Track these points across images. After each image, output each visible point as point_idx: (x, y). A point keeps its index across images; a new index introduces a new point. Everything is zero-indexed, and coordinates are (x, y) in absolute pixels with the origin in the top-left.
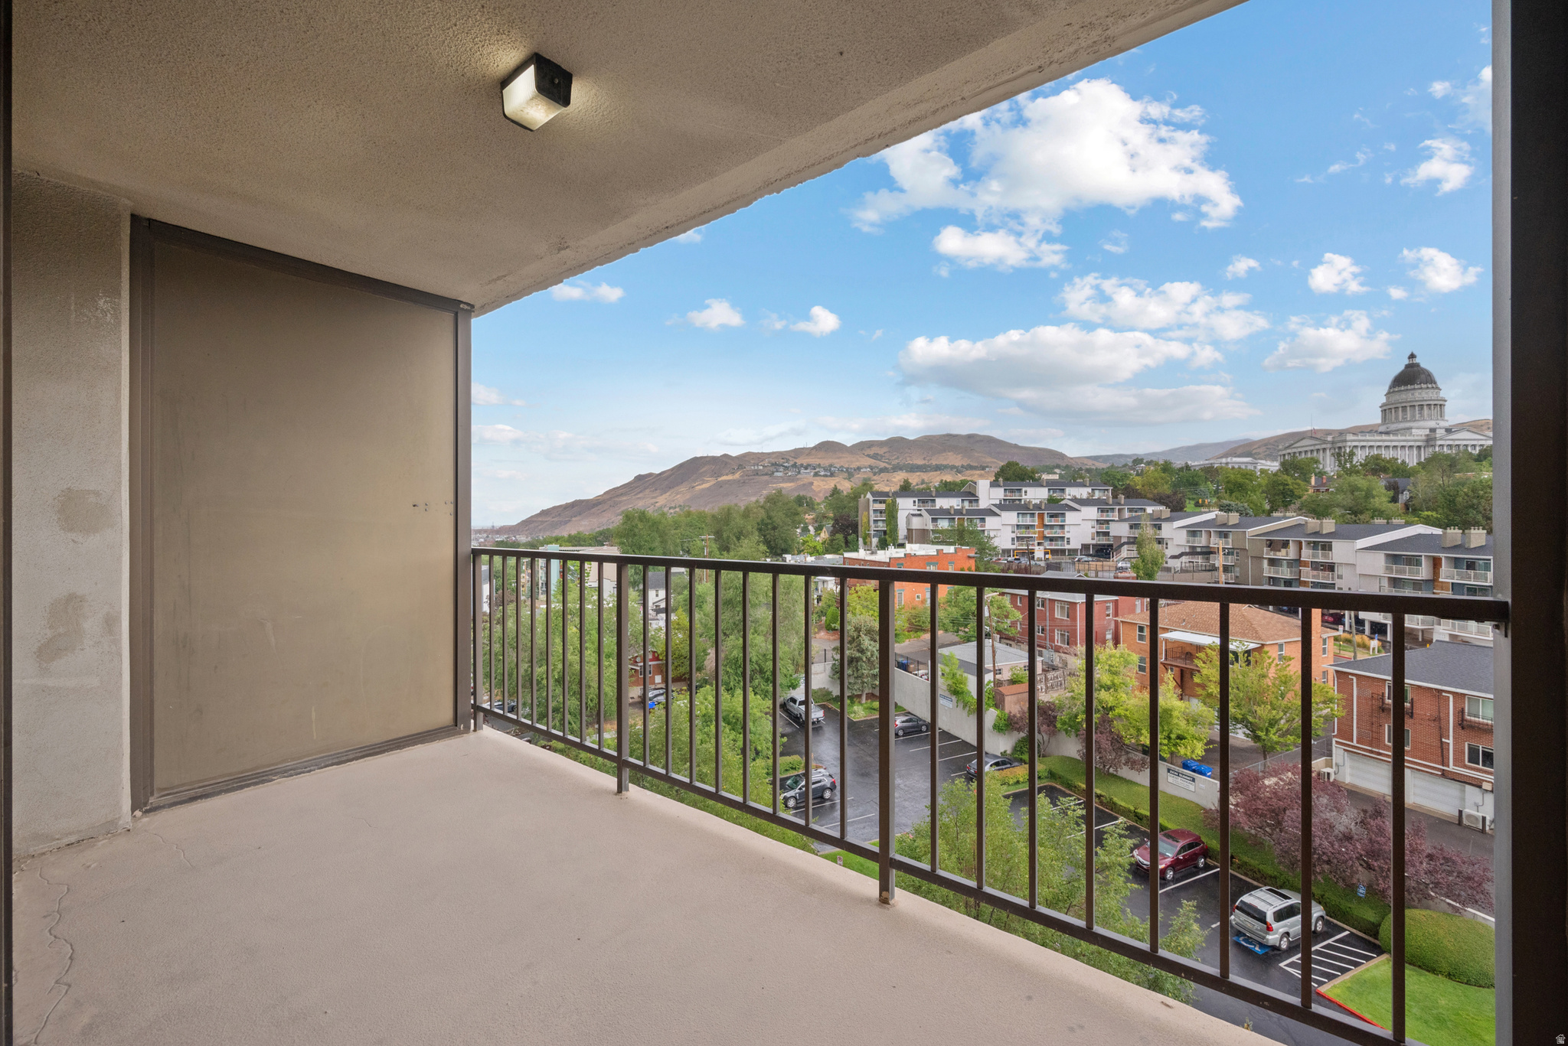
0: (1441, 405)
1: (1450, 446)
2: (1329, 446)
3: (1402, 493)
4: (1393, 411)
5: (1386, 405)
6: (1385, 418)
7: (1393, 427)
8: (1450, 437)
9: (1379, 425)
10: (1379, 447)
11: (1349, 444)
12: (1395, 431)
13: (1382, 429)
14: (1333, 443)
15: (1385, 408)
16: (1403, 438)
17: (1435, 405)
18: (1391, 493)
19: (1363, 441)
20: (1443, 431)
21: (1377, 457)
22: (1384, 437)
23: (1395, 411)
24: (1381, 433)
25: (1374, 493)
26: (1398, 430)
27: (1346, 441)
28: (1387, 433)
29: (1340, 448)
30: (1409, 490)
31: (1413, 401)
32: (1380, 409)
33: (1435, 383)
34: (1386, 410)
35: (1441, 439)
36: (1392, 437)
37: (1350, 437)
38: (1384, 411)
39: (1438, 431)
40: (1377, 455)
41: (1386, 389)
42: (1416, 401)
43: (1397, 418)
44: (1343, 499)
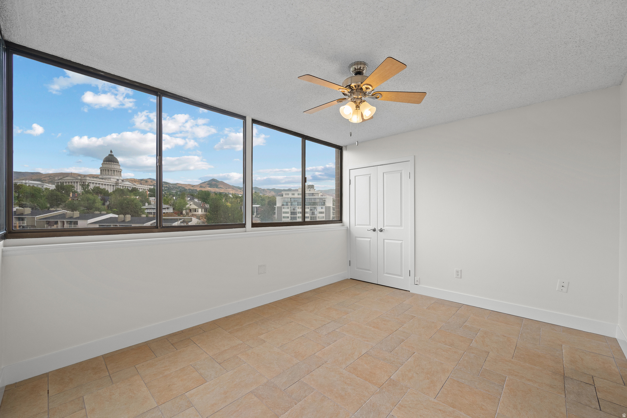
0: (120, 171)
1: (123, 186)
2: (79, 181)
3: (107, 202)
4: (104, 170)
5: (102, 168)
6: (102, 173)
7: (105, 177)
8: (123, 183)
9: (99, 175)
10: (99, 184)
11: (87, 181)
12: (105, 178)
13: (100, 177)
14: (81, 180)
15: (101, 169)
16: (108, 181)
17: (118, 171)
18: (102, 202)
19: (93, 181)
20: (121, 181)
21: (98, 188)
22: (101, 180)
23: (105, 171)
24: (100, 178)
25: (96, 201)
26: (106, 178)
27: (86, 180)
28: (102, 179)
29: (84, 182)
30: (109, 201)
31: (111, 168)
32: (100, 169)
33: (118, 163)
34: (102, 170)
35: (120, 184)
36: (104, 181)
37: (88, 178)
38: (101, 170)
39: (119, 180)
40: (99, 187)
41: (102, 162)
42: (112, 168)
43: (106, 174)
44: (84, 203)
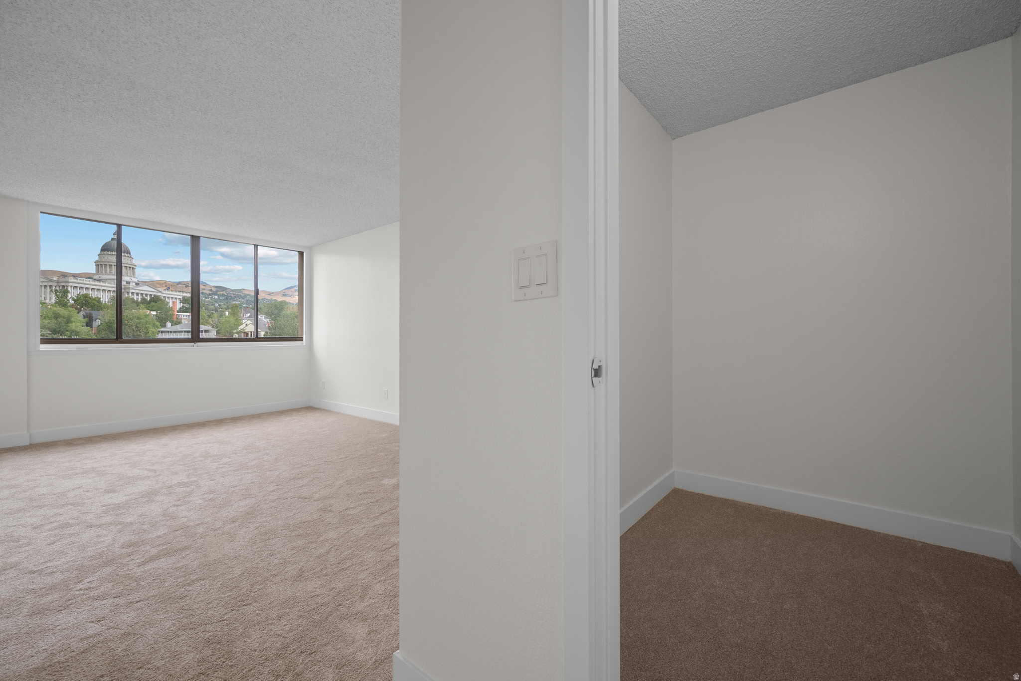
0: (133, 268)
1: (137, 294)
2: (55, 284)
3: (96, 321)
4: (103, 266)
5: (99, 262)
6: (98, 269)
7: (103, 277)
8: (138, 288)
9: (93, 274)
10: (87, 288)
11: (71, 284)
12: (104, 280)
13: (96, 277)
14: (58, 282)
15: (98, 263)
16: (110, 285)
17: (129, 267)
18: (86, 320)
19: (82, 283)
20: (134, 284)
21: (86, 296)
22: (97, 283)
23: (105, 267)
24: (95, 280)
25: (72, 319)
26: (106, 280)
27: (68, 282)
28: (99, 280)
29: (63, 286)
30: (100, 319)
31: (111, 262)
32: (95, 264)
33: (130, 254)
34: (98, 265)
35: (132, 289)
36: (102, 284)
37: (71, 279)
38: (97, 266)
39: (131, 283)
40: (86, 294)
41: (99, 251)
43: (106, 271)
44: (48, 323)
